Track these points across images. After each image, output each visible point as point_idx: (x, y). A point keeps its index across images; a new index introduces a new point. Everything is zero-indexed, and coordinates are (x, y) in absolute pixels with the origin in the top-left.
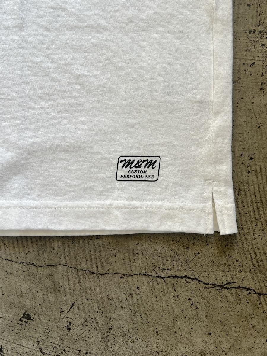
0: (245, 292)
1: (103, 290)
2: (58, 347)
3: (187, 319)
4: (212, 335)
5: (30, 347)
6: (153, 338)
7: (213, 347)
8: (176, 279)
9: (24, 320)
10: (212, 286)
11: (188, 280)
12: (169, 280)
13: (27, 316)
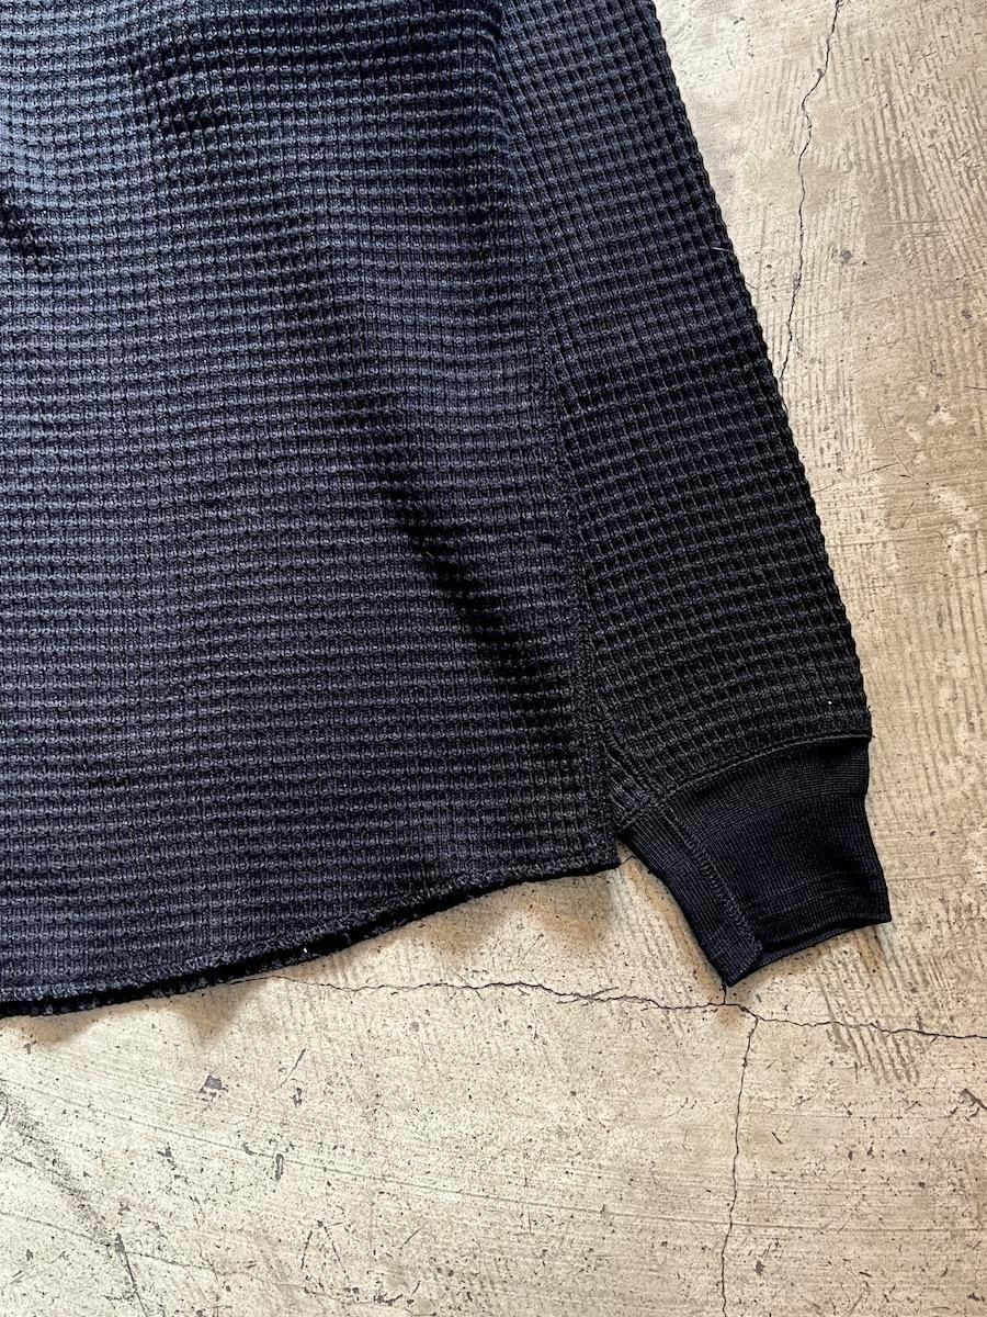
0: (638, 1007)
1: (360, 1020)
2: (278, 1138)
3: (527, 1068)
4: (578, 1096)
5: (224, 1142)
6: (463, 1110)
7: (581, 1120)
8: (500, 989)
9: (209, 1090)
10: (572, 998)
11: (523, 989)
12: (486, 992)
13: (214, 1083)
